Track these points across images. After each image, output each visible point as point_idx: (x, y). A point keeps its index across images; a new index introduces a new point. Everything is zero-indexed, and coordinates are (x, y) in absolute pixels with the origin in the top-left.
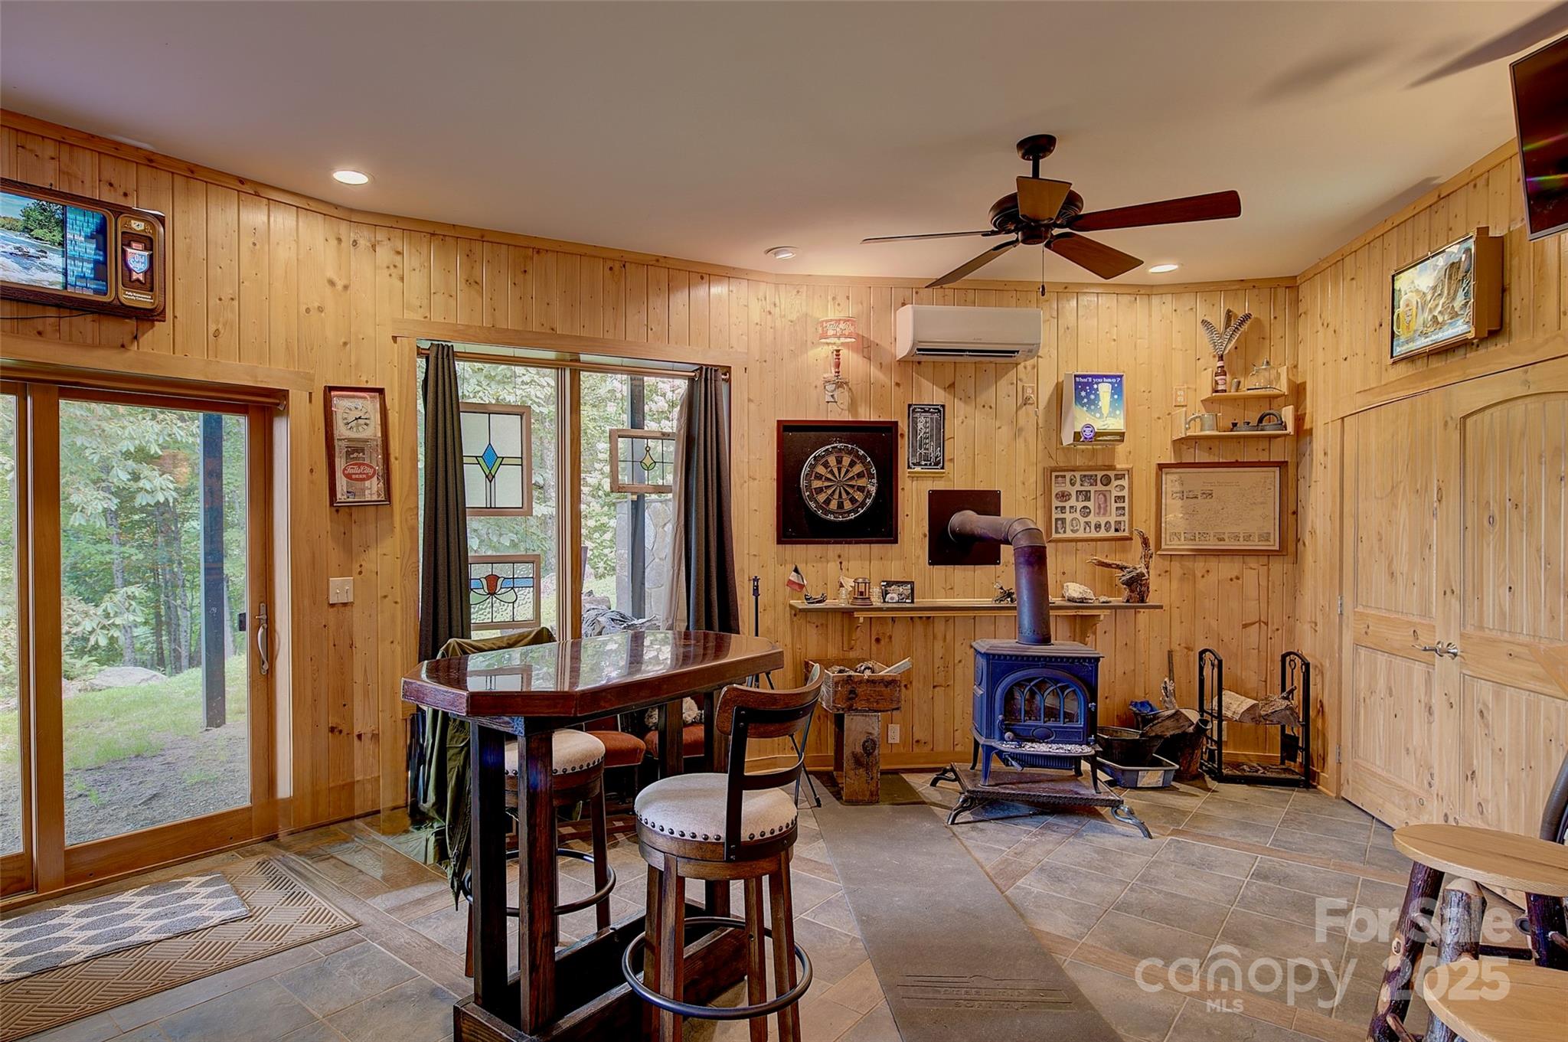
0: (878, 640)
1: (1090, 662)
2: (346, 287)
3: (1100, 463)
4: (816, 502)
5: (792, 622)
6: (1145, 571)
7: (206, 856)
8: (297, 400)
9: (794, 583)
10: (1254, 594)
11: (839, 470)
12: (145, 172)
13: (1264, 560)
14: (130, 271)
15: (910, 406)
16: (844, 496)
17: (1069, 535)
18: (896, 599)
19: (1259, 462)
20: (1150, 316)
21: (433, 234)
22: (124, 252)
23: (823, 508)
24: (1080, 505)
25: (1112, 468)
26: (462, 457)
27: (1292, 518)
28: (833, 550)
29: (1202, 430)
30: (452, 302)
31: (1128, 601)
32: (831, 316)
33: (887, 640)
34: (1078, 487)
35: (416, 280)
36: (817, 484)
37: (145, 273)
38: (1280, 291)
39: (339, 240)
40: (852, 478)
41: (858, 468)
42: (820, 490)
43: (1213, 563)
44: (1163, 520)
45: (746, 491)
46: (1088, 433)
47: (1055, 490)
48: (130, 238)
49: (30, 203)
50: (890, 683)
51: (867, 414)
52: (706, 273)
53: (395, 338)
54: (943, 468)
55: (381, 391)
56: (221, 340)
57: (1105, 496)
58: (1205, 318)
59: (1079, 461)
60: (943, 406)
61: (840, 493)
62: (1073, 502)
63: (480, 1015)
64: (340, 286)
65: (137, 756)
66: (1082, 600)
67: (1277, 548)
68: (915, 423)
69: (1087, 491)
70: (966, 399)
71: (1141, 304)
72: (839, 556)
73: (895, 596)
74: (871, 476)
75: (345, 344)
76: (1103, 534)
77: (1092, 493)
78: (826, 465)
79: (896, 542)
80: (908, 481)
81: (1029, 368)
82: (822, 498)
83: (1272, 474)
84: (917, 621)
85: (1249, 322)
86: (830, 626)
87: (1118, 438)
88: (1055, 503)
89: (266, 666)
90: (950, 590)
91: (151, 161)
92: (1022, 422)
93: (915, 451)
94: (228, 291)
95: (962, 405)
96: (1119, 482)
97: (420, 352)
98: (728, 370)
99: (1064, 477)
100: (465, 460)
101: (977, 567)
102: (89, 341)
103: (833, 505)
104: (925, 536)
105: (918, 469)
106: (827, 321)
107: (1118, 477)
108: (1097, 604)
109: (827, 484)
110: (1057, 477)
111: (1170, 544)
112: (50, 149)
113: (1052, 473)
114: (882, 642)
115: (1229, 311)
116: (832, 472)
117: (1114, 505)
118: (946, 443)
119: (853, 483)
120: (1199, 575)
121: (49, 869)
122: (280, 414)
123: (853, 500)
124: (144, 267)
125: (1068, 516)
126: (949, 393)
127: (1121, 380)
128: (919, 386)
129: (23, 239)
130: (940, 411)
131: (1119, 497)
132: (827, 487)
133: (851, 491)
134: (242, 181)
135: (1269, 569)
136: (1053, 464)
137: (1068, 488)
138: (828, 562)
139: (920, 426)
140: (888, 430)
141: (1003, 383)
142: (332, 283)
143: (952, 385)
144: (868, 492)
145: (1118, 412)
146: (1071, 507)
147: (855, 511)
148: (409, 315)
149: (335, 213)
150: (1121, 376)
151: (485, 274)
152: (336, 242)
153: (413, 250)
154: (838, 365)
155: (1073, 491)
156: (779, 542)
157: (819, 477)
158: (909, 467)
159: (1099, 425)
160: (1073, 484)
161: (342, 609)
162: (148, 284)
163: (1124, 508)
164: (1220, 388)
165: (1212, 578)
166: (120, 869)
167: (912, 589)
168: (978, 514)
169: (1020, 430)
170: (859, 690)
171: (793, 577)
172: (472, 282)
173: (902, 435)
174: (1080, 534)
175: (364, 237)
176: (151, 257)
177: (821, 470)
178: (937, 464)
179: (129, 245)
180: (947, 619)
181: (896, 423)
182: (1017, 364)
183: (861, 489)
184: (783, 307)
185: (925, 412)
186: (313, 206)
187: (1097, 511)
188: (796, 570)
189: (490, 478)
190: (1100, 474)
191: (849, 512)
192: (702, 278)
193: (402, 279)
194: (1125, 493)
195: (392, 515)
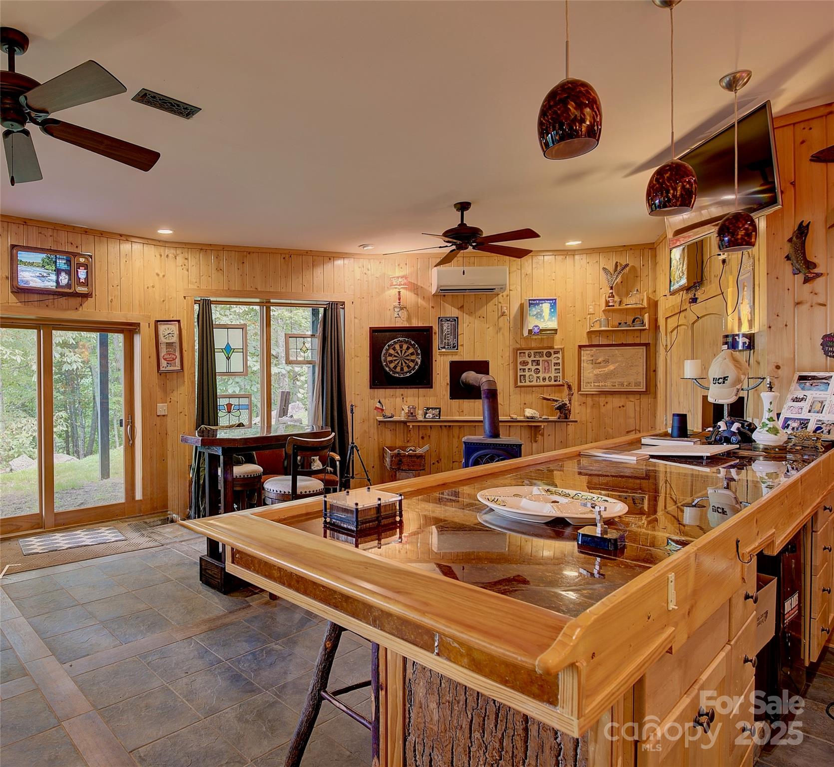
0: (423, 438)
1: (516, 447)
2: (164, 276)
3: (545, 345)
4: (389, 368)
5: (378, 428)
6: (567, 402)
7: (107, 521)
8: (144, 327)
9: (379, 408)
10: (632, 415)
11: (401, 351)
12: (84, 236)
13: (638, 396)
14: (80, 279)
15: (439, 318)
16: (404, 364)
17: (528, 383)
18: (431, 416)
19: (635, 344)
20: (574, 266)
21: (202, 249)
22: (77, 271)
23: (393, 371)
24: (534, 368)
25: (552, 348)
26: (214, 349)
27: (652, 373)
28: (399, 391)
29: (600, 327)
30: (210, 279)
31: (559, 418)
32: (397, 274)
33: (428, 437)
34: (532, 358)
35: (194, 270)
36: (389, 359)
37: (85, 279)
38: (646, 251)
39: (161, 255)
40: (408, 355)
41: (411, 350)
42: (391, 362)
43: (610, 399)
44: (582, 375)
45: (353, 363)
46: (536, 330)
47: (519, 360)
48: (79, 265)
49: (44, 256)
50: (420, 457)
51: (416, 323)
52: (331, 256)
53: (185, 297)
54: (457, 349)
55: (179, 321)
56: (113, 303)
57: (548, 363)
58: (605, 267)
59: (533, 345)
60: (457, 318)
61: (402, 363)
62: (530, 366)
63: (209, 559)
64: (161, 276)
65: (72, 489)
66: (532, 418)
67: (644, 390)
68: (442, 327)
69: (538, 361)
70: (470, 314)
71: (569, 260)
72: (402, 395)
73: (431, 415)
74: (418, 354)
75: (164, 301)
76: (547, 383)
77: (541, 361)
78: (394, 349)
79: (432, 387)
80: (439, 357)
81: (505, 296)
82: (392, 365)
83: (642, 350)
84: (443, 428)
85: (627, 268)
86: (397, 430)
87: (553, 332)
88: (519, 367)
89: (131, 442)
90: (461, 412)
91: (86, 232)
92: (501, 325)
93: (442, 341)
94: (116, 282)
95: (467, 316)
96: (556, 355)
97: (196, 302)
98: (343, 303)
99: (525, 353)
100: (216, 350)
101: (476, 400)
102: (64, 308)
103: (398, 369)
104: (448, 384)
105: (444, 350)
106: (393, 278)
107: (556, 353)
108: (540, 419)
109: (395, 358)
110: (520, 353)
111: (585, 388)
112: (50, 232)
113: (518, 351)
114: (425, 439)
115: (617, 263)
116: (397, 353)
117: (554, 368)
118: (459, 337)
119: (409, 358)
120: (602, 404)
121: (49, 521)
122: (137, 333)
123: (409, 367)
124: (84, 276)
125: (527, 374)
126: (461, 311)
127: (555, 302)
128: (444, 307)
129: (42, 270)
130: (455, 320)
131: (556, 363)
132: (395, 360)
133: (407, 362)
134: (121, 235)
135: (640, 402)
136: (518, 346)
137: (527, 359)
138: (396, 398)
139: (445, 328)
140: (428, 330)
141: (491, 304)
142: (158, 275)
143: (462, 307)
144: (417, 362)
145: (553, 318)
146: (529, 369)
147: (410, 372)
148: (191, 286)
149: (159, 244)
150: (555, 300)
151: (224, 264)
152: (159, 256)
153: (193, 257)
154: (399, 299)
155: (530, 360)
156: (371, 388)
157: (391, 355)
158: (439, 349)
159: (542, 326)
160: (530, 357)
161: (162, 417)
162: (86, 284)
163: (559, 369)
164: (611, 304)
165: (609, 406)
166: (74, 523)
167: (440, 412)
168: (477, 373)
169: (500, 329)
170: (404, 460)
171: (378, 405)
172: (219, 269)
173: (435, 333)
174: (534, 383)
175: (171, 252)
176: (87, 272)
177: (391, 351)
178: (454, 347)
179: (79, 269)
180: (460, 427)
181: (432, 327)
182: (498, 295)
183: (413, 361)
184: (372, 271)
185: (448, 321)
186: (150, 242)
187: (544, 371)
188: (379, 402)
189: (228, 358)
190: (545, 351)
191: (406, 373)
192: (330, 259)
193: (188, 270)
194: (560, 361)
195: (184, 376)
